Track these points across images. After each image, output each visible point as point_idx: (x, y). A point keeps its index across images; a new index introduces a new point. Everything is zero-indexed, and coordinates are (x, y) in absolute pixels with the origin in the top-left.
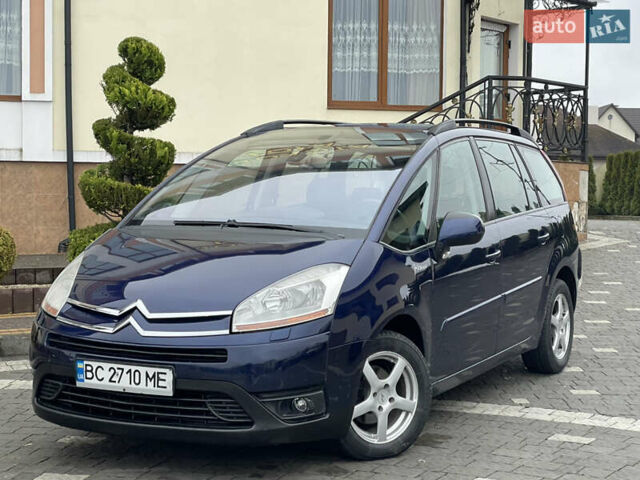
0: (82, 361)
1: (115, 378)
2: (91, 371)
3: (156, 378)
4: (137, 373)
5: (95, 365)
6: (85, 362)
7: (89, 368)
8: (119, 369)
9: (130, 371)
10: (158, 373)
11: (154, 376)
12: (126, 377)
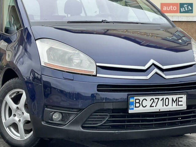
0: (133, 97)
1: (154, 105)
2: (139, 103)
3: (177, 101)
4: (167, 100)
5: (141, 98)
6: (135, 98)
7: (137, 101)
8: (156, 99)
9: (163, 99)
10: (179, 98)
11: (176, 100)
12: (160, 103)
